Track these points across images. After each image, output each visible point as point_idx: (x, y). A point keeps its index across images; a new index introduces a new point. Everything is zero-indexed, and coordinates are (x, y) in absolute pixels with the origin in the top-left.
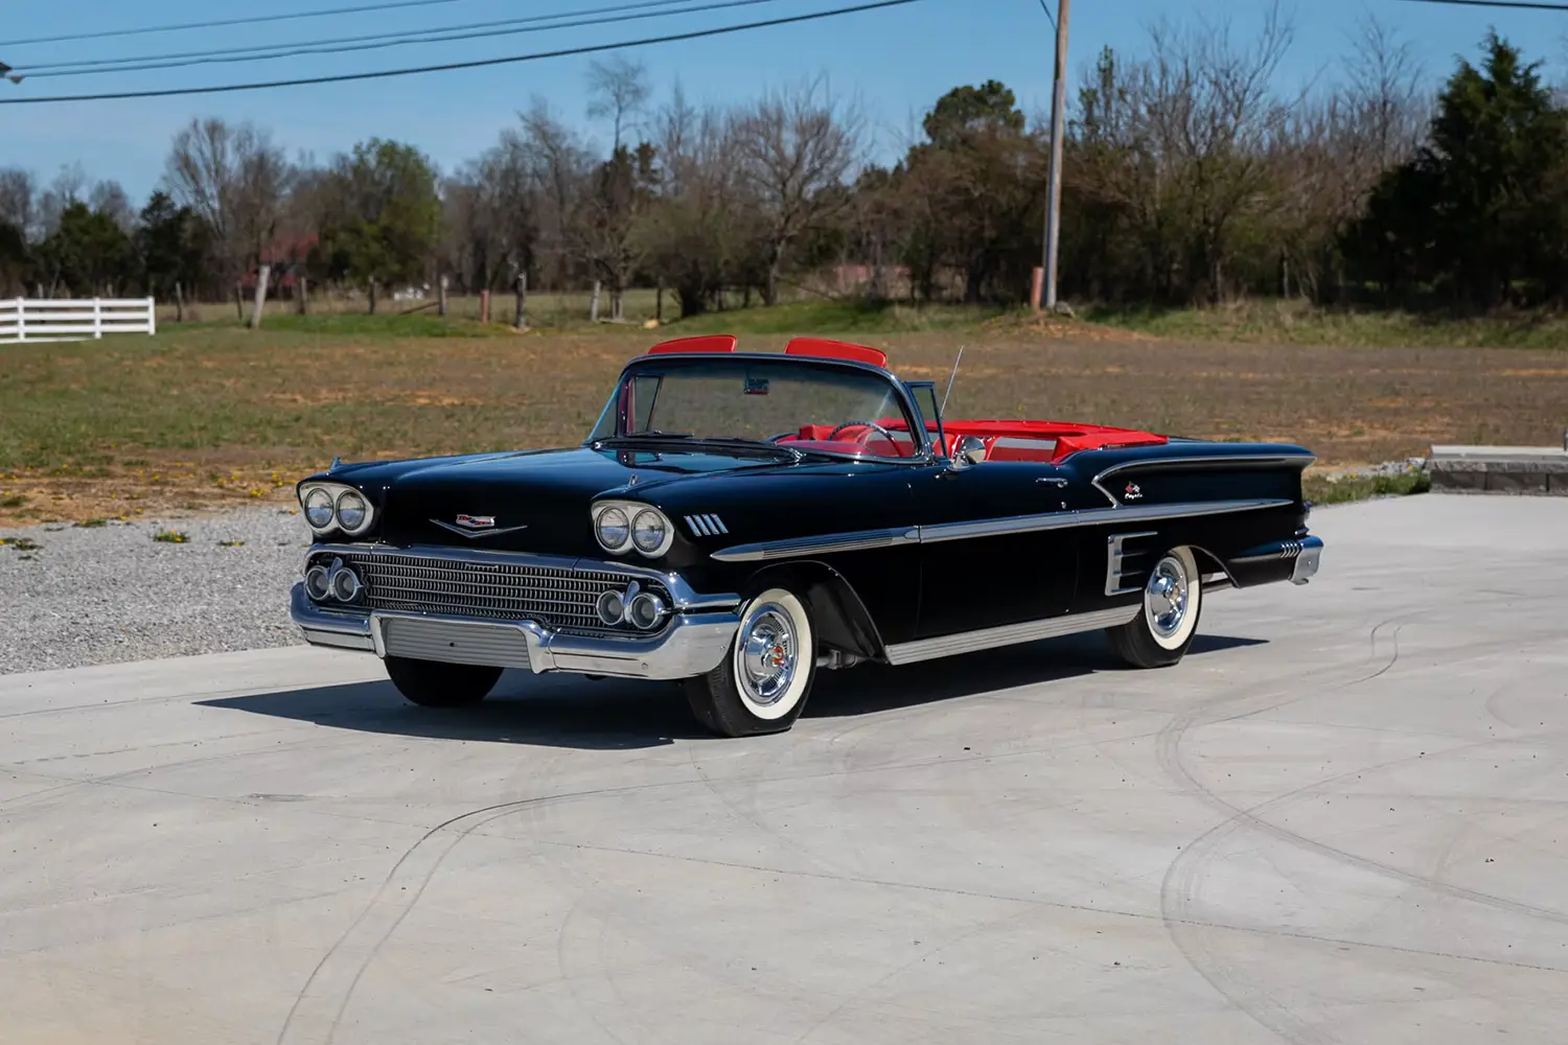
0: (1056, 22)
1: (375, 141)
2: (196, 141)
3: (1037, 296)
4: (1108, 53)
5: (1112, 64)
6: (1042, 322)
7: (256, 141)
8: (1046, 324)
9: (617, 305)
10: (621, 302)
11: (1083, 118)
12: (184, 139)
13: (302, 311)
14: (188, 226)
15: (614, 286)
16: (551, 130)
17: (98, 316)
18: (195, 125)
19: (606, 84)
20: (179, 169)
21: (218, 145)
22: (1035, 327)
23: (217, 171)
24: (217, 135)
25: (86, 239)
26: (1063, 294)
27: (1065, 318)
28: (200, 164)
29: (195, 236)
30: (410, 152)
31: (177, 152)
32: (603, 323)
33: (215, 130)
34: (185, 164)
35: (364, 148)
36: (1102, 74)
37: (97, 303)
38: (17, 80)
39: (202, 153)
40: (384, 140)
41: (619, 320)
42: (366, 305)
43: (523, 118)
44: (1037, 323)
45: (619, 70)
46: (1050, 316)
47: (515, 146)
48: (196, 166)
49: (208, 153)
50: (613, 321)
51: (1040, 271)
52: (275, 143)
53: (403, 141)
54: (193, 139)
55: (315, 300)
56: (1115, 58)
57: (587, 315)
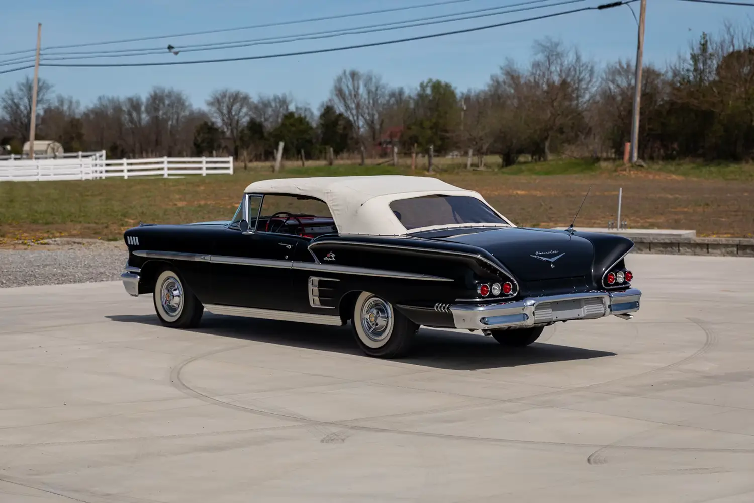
0: (638, 22)
1: (430, 80)
2: (346, 82)
3: (627, 157)
4: (704, 36)
5: (706, 42)
6: (628, 170)
7: (374, 80)
8: (630, 171)
9: (481, 162)
10: (483, 159)
11: (692, 69)
12: (340, 80)
13: (331, 164)
14: (341, 122)
15: (479, 152)
16: (515, 75)
17: (204, 166)
18: (345, 72)
19: (543, 52)
20: (337, 95)
21: (356, 83)
22: (624, 172)
23: (355, 96)
24: (355, 78)
25: (293, 129)
26: (641, 156)
27: (640, 168)
28: (347, 93)
29: (345, 128)
30: (448, 86)
31: (336, 87)
32: (474, 170)
33: (354, 75)
34: (340, 92)
35: (425, 84)
36: (701, 47)
37: (204, 159)
38: (177, 53)
39: (348, 86)
40: (434, 80)
41: (482, 168)
42: (359, 161)
43: (501, 69)
44: (625, 170)
45: (549, 44)
46: (632, 167)
47: (498, 82)
48: (345, 95)
49: (351, 87)
50: (478, 169)
51: (628, 145)
52: (383, 81)
53: (444, 80)
54: (344, 80)
55: (337, 159)
56: (708, 38)
57: (466, 166)
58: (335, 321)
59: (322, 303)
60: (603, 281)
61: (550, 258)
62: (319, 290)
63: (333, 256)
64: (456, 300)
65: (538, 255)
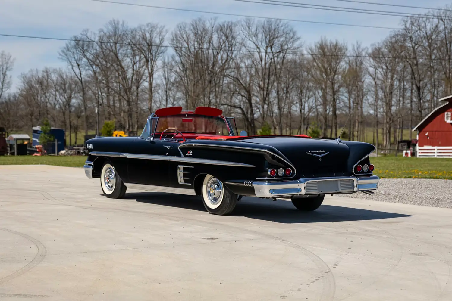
58: (192, 192)
59: (185, 181)
60: (353, 170)
61: (319, 155)
62: (183, 174)
63: (191, 152)
64: (256, 179)
65: (311, 153)
